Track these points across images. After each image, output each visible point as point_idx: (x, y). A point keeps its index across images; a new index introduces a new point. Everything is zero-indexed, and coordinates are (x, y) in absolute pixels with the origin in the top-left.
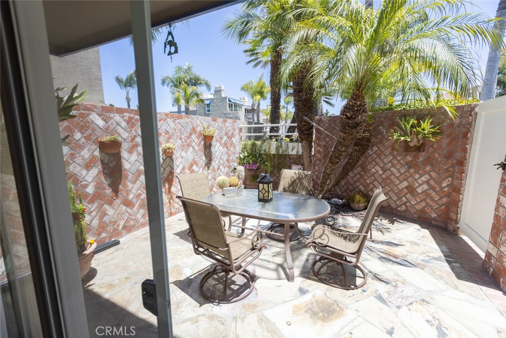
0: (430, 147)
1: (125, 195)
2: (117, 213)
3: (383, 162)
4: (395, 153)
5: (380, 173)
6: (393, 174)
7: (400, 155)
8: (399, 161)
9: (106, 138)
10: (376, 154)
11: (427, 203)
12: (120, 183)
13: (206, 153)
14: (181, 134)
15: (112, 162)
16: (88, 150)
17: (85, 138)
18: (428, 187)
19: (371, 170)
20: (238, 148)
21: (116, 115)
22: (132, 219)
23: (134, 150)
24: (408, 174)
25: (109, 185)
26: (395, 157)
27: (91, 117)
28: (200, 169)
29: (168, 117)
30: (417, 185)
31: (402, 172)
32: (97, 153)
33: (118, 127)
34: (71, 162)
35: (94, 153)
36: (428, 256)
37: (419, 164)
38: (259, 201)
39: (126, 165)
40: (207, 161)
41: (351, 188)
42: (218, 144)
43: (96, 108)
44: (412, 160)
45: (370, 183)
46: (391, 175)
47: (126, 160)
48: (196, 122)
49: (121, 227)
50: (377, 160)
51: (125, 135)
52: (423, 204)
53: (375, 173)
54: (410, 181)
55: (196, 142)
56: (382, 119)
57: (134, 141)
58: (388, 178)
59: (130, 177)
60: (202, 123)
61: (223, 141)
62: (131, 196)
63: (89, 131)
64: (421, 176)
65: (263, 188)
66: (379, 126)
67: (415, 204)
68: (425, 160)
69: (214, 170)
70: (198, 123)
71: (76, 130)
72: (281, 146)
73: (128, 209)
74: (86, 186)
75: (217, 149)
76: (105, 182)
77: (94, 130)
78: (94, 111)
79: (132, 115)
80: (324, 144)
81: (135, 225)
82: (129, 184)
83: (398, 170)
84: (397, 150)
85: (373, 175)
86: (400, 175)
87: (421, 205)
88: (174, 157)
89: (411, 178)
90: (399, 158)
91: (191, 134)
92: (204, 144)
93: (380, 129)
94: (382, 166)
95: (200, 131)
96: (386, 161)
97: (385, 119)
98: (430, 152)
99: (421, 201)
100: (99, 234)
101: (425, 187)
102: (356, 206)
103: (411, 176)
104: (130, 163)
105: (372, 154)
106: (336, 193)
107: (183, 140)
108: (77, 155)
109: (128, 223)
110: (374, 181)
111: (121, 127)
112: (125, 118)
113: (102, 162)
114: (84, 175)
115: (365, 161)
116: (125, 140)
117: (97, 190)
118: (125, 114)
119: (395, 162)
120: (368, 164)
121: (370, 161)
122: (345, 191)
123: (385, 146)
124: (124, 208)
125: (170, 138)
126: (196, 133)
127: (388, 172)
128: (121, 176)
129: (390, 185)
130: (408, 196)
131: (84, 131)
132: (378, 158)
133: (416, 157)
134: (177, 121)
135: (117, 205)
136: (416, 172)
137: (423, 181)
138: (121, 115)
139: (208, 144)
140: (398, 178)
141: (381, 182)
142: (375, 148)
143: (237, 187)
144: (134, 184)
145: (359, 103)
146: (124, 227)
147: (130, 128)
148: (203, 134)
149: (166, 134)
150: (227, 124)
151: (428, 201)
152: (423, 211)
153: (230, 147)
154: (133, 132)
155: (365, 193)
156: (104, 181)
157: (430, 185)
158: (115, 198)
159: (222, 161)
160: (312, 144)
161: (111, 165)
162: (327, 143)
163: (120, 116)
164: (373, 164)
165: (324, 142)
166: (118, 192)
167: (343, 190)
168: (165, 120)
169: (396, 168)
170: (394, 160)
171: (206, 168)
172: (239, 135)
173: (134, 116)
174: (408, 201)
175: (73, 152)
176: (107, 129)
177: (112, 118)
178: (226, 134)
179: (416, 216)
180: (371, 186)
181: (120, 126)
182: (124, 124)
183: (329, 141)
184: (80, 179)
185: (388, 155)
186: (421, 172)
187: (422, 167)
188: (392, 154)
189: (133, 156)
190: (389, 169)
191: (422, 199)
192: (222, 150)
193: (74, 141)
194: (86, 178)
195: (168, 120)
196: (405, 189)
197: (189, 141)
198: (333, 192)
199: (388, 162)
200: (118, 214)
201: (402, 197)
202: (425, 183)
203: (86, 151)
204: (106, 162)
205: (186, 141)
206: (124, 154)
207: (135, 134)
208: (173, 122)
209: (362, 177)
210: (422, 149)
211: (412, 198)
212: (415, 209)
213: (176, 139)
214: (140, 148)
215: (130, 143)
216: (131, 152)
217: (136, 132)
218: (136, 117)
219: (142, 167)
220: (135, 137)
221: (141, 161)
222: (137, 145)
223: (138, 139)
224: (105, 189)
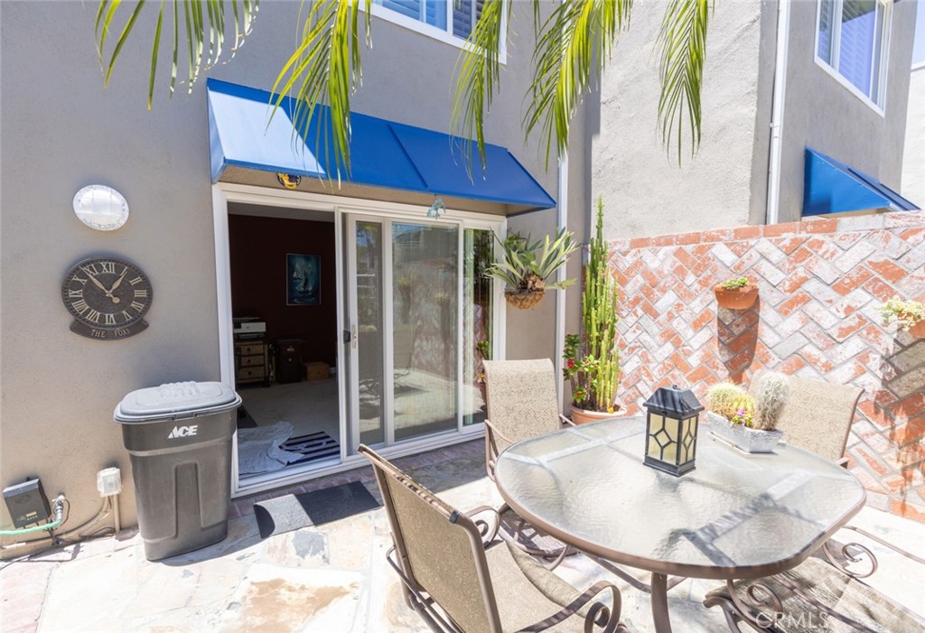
12: (748, 366)
15: (738, 326)
16: (701, 302)
17: (700, 282)
21: (763, 239)
23: (795, 308)
25: (725, 363)
27: (714, 250)
32: (714, 307)
33: (763, 261)
34: (676, 315)
35: (710, 307)
39: (766, 336)
43: (725, 235)
47: (770, 327)
51: (776, 276)
57: (800, 290)
59: (772, 363)
63: (709, 272)
71: (690, 272)
74: (688, 354)
76: (721, 357)
77: (714, 271)
78: (721, 240)
79: (803, 235)
104: (779, 335)
108: (685, 306)
111: (770, 262)
112: (782, 244)
113: (720, 322)
114: (689, 337)
116: (775, 287)
117: (705, 365)
128: (752, 354)
131: (699, 273)
138: (773, 239)
147: (791, 262)
154: (800, 270)
156: (718, 354)
161: (737, 331)
163: (771, 241)
173: (809, 235)
175: (681, 302)
176: (738, 268)
177: (752, 247)
181: (768, 260)
182: (777, 255)
184: (684, 341)
189: (788, 320)
193: (685, 287)
194: (692, 342)
203: (698, 301)
204: (727, 323)
206: (768, 315)
207: (803, 275)
214: (812, 307)
215: (788, 294)
216: (786, 313)
217: (808, 269)
218: (817, 236)
219: (809, 349)
220: (805, 280)
221: (810, 335)
222: (805, 299)
223: (811, 287)
224: (718, 368)
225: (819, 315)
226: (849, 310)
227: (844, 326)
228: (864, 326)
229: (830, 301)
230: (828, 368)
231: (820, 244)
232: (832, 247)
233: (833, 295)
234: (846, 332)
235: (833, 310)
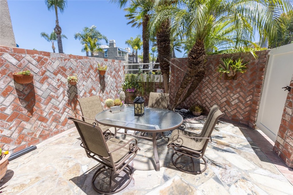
0: (240, 77)
1: (40, 113)
2: (33, 127)
3: (212, 86)
4: (219, 81)
5: (210, 93)
6: (217, 93)
7: (222, 82)
8: (221, 86)
9: (19, 73)
10: (208, 82)
11: (237, 110)
12: (34, 105)
13: (101, 82)
14: (82, 69)
15: (26, 90)
16: (4, 82)
18: (238, 101)
19: (204, 91)
20: (123, 78)
21: (27, 55)
22: (46, 130)
23: (45, 81)
24: (226, 94)
25: (25, 107)
26: (219, 83)
27: (4, 56)
28: (97, 93)
29: (72, 58)
30: (232, 100)
31: (223, 92)
32: (12, 84)
33: (30, 64)
35: (10, 84)
36: (241, 145)
37: (233, 87)
38: (135, 116)
39: (39, 92)
40: (102, 87)
41: (193, 102)
42: (109, 76)
43: (8, 50)
44: (229, 85)
45: (204, 99)
46: (216, 94)
47: (39, 89)
48: (93, 62)
49: (37, 136)
50: (208, 85)
51: (37, 70)
52: (235, 111)
53: (207, 93)
54: (227, 98)
55: (94, 75)
56: (212, 60)
57: (45, 75)
58: (215, 96)
59: (42, 101)
60: (97, 62)
61: (113, 74)
62: (45, 114)
63: (4, 67)
64: (234, 95)
65: (138, 107)
66: (209, 64)
67: (230, 112)
68: (237, 85)
69: (107, 93)
70: (94, 62)
72: (150, 77)
73: (42, 123)
74: (4, 109)
75: (109, 79)
76: (21, 105)
77: (7, 67)
78: (6, 52)
79: (41, 56)
80: (176, 75)
81: (49, 134)
82: (42, 105)
83: (221, 91)
84: (220, 79)
85: (206, 94)
86: (222, 94)
87: (234, 112)
88: (77, 85)
89: (229, 96)
90: (221, 84)
91: (89, 70)
92: (99, 76)
93: (210, 66)
94: (211, 88)
95: (96, 68)
96: (213, 85)
97: (213, 59)
98: (240, 80)
99: (234, 110)
100: (19, 143)
101: (237, 101)
102: (195, 113)
103: (228, 94)
104: (42, 91)
105: (205, 82)
106: (183, 105)
107: (84, 74)
109: (43, 133)
110: (206, 98)
111: (33, 64)
112: (35, 58)
113: (17, 90)
114: (2, 101)
115: (201, 86)
116: (36, 74)
117: (15, 111)
118: (35, 55)
119: (219, 86)
120: (202, 87)
121: (204, 86)
122: (189, 104)
123: (213, 76)
124: (39, 122)
125: (73, 72)
126: (93, 69)
127: (215, 92)
128: (35, 100)
129: (216, 100)
130: (227, 106)
132: (209, 84)
133: (231, 83)
134: (78, 61)
135: (33, 121)
136: (231, 92)
137: (235, 98)
138: (32, 55)
139: (102, 76)
140: (220, 96)
141: (211, 98)
142: (207, 78)
143: (120, 106)
144: (47, 105)
145: (200, 48)
146: (41, 136)
147: (40, 65)
148: (99, 70)
149: (70, 69)
150: (115, 63)
151: (238, 110)
152: (235, 115)
153: (118, 78)
154: (43, 68)
155: (201, 105)
156: (21, 104)
157: (240, 100)
158: (31, 116)
159: (112, 87)
160: (169, 75)
161: (26, 93)
162: (178, 75)
163: (31, 56)
164: (205, 88)
165: (177, 74)
166: (33, 112)
167: (188, 103)
168: (69, 60)
169: (220, 90)
170: (219, 85)
171: (101, 92)
172: (124, 70)
173: (43, 56)
174: (226, 110)
176: (20, 66)
177: (23, 57)
178: (115, 70)
179: (231, 118)
180: (205, 101)
181: (31, 63)
182: (34, 62)
183: (179, 74)
185: (214, 82)
186: (234, 92)
187: (235, 89)
188: (217, 81)
189: (44, 85)
190: (215, 91)
191: (234, 108)
192: (112, 80)
194: (4, 103)
195: (72, 59)
196: (225, 103)
197: (88, 74)
198: (182, 105)
199: (215, 87)
200: (35, 127)
201: (223, 107)
202: (236, 99)
204: (21, 90)
205: (86, 74)
206: (37, 84)
207: (45, 70)
208: (76, 61)
209: (199, 95)
210: (235, 78)
211: (229, 108)
212: (230, 114)
213: (79, 73)
214: (49, 80)
215: (41, 76)
216: (42, 83)
217: (46, 68)
218: (45, 57)
219: (52, 93)
220: (45, 71)
221: (51, 89)
222: (47, 78)
223: (48, 73)
224: (22, 110)
225: (52, 82)
226: (58, 80)
227: (58, 85)
228: (62, 84)
229: (53, 78)
230: (58, 97)
231: (47, 60)
232: (50, 61)
233: (54, 76)
234: (59, 86)
235: (55, 80)
